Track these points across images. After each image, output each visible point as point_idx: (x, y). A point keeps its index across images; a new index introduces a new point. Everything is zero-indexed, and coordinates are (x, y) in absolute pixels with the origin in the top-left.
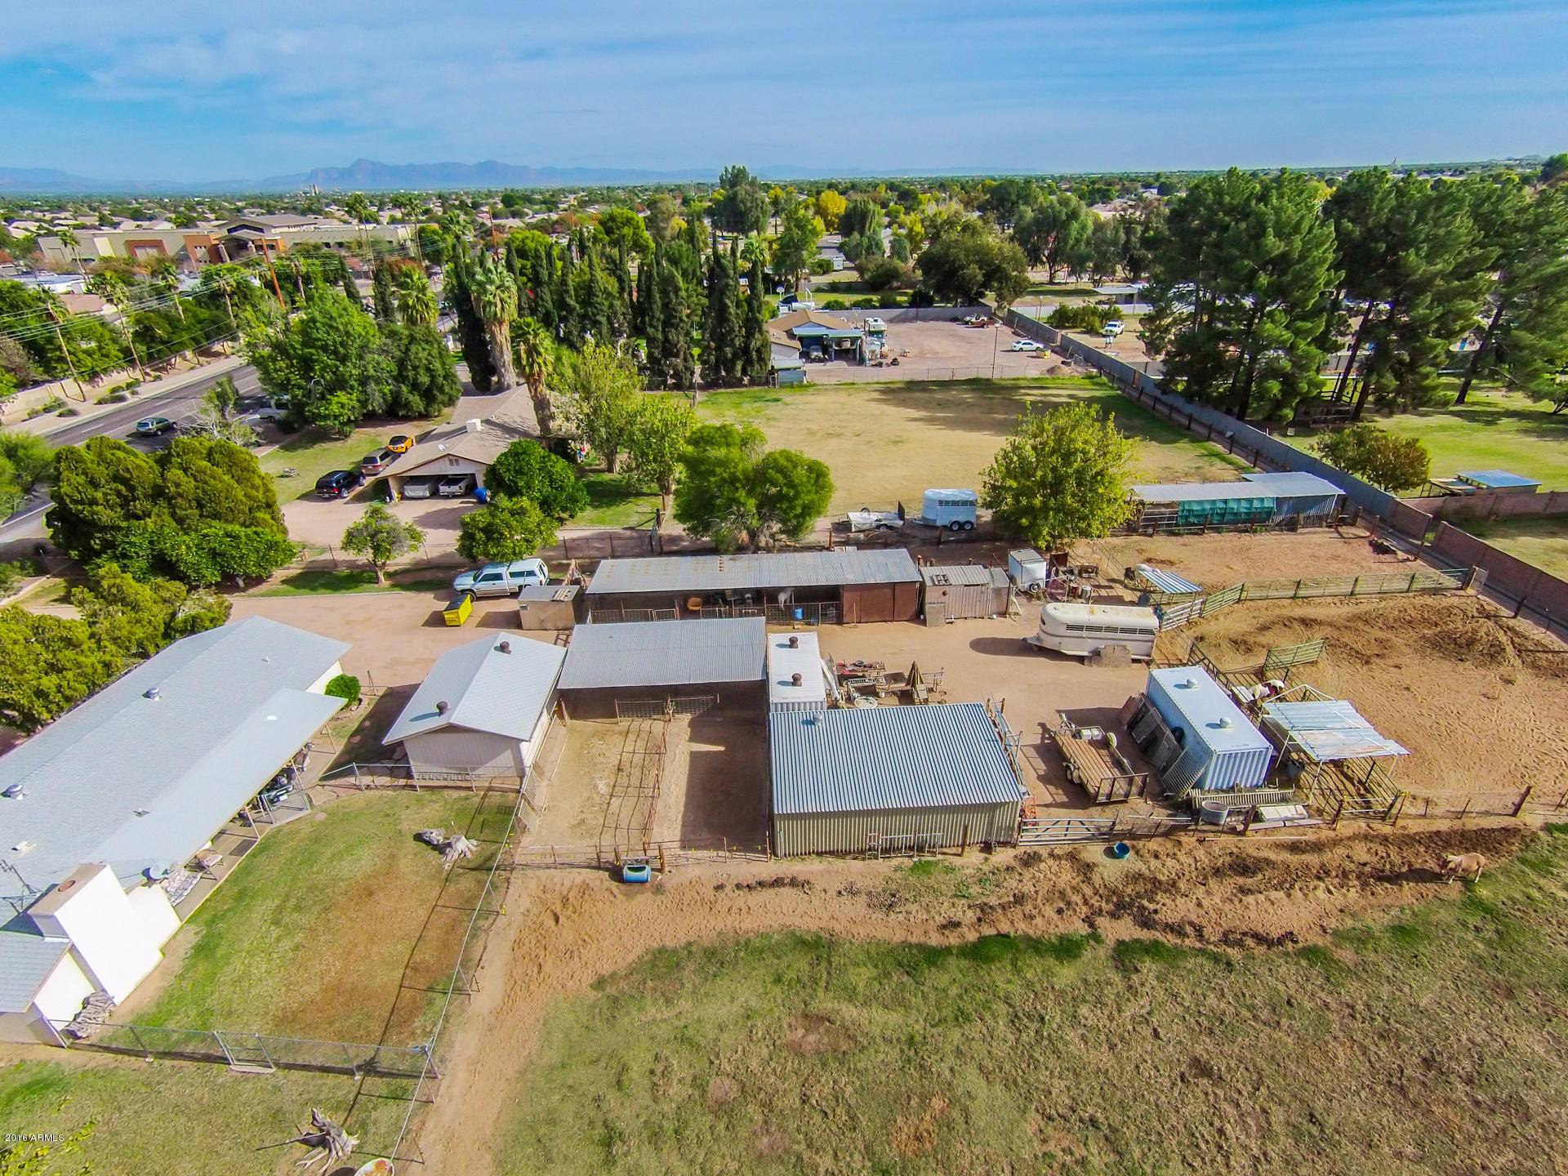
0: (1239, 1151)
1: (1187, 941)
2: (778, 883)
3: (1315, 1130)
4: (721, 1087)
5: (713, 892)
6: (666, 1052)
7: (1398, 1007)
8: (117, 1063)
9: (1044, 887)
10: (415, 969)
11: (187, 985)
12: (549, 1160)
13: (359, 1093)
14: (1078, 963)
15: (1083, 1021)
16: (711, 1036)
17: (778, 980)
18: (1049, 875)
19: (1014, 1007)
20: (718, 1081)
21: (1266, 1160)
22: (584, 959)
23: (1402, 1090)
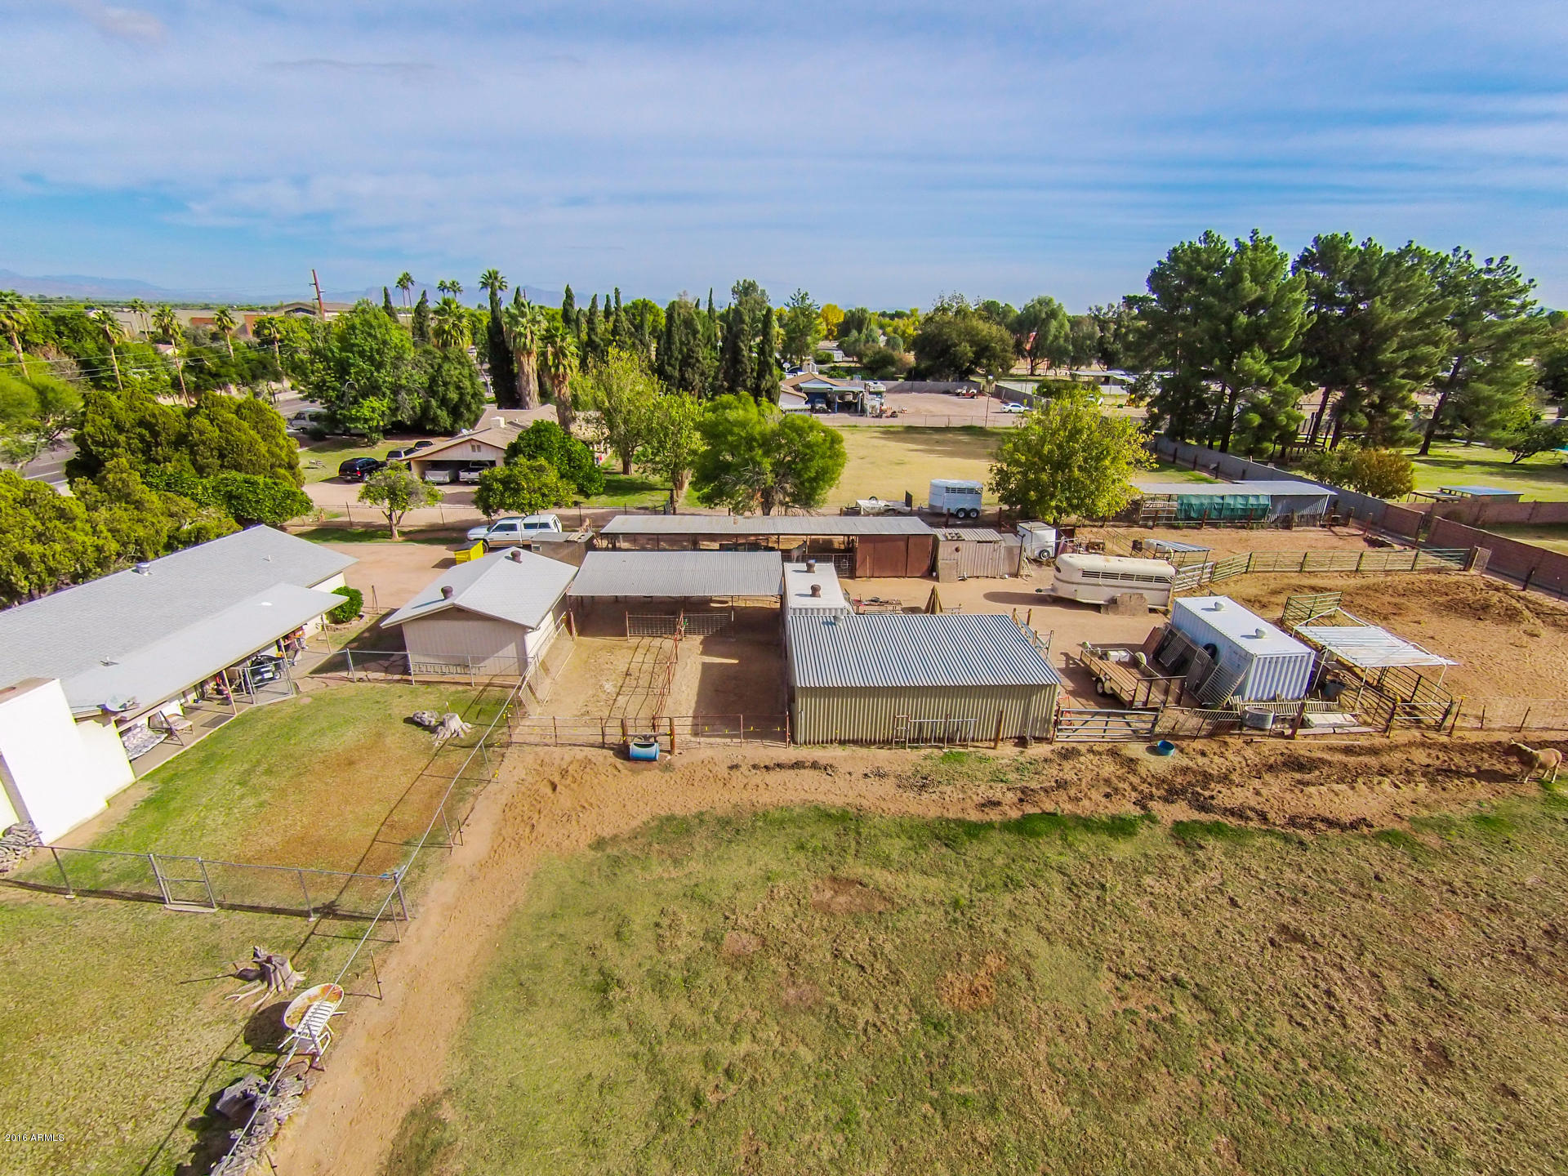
0: (1354, 1012)
1: (1251, 824)
2: (798, 765)
3: (1439, 995)
4: (737, 941)
5: (727, 771)
6: (673, 907)
7: (1502, 884)
8: (32, 899)
9: (1088, 777)
10: (392, 827)
11: (130, 832)
12: (532, 1001)
13: (313, 933)
14: (1135, 839)
15: (1148, 889)
16: (725, 894)
17: (801, 847)
18: (1090, 766)
19: (1069, 876)
20: (735, 936)
21: (1388, 1020)
22: (582, 823)
23: (1529, 959)
